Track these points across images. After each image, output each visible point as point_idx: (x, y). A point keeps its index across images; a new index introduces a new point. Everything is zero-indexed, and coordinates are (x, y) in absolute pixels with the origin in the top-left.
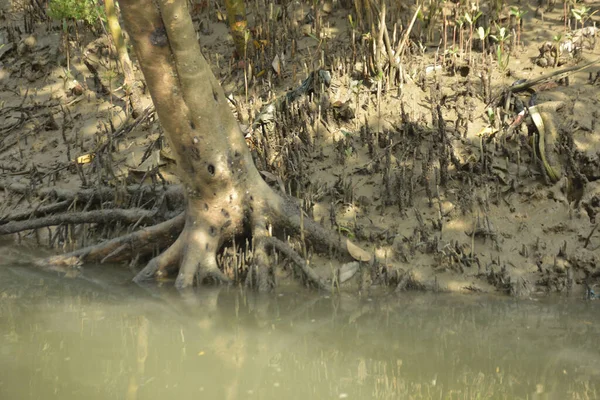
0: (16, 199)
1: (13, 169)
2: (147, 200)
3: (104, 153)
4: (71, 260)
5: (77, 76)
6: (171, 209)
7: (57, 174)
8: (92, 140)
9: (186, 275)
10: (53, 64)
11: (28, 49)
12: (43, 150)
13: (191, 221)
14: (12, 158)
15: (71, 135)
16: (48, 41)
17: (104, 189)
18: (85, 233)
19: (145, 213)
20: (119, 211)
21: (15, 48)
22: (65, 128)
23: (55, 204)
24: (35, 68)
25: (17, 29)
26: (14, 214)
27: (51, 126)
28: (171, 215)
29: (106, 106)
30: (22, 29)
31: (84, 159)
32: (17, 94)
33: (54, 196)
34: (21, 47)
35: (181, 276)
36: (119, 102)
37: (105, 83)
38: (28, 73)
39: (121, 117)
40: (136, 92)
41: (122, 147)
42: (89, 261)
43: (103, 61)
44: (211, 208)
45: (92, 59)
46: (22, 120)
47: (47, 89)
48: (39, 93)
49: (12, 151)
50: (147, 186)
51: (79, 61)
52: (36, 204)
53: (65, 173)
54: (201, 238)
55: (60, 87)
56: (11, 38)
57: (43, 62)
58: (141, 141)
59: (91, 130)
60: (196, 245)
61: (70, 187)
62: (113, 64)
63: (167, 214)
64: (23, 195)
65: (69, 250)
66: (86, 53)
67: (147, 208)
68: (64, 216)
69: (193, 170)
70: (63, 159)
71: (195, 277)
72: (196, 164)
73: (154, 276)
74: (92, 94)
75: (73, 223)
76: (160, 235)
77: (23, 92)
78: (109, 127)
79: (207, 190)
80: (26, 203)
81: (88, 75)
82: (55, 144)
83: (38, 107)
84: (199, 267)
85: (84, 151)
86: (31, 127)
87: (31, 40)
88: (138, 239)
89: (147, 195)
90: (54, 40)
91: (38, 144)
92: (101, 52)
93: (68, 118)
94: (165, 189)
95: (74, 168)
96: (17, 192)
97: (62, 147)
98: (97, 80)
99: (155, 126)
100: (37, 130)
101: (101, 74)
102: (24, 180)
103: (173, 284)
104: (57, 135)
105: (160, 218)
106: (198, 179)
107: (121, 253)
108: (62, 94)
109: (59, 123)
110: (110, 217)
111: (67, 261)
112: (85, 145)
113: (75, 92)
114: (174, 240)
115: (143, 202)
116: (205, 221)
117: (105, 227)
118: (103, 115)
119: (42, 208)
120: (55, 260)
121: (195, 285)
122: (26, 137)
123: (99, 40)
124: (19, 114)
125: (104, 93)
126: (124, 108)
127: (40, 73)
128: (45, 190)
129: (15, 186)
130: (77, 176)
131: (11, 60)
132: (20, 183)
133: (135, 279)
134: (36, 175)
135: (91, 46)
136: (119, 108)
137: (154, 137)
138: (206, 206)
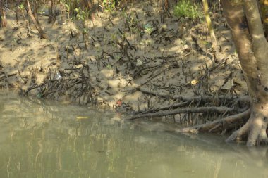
0: (162, 100)
1: (159, 86)
2: (228, 103)
3: (204, 80)
4: (193, 130)
5: (187, 43)
6: (241, 107)
7: (181, 89)
8: (197, 73)
9: (252, 140)
10: (175, 37)
11: (163, 30)
12: (173, 77)
13: (254, 113)
14: (158, 81)
15: (186, 70)
16: (173, 26)
17: (206, 97)
18: (197, 117)
19: (228, 109)
20: (215, 107)
21: (157, 30)
22: (183, 67)
23: (181, 103)
24: (167, 39)
25: (157, 21)
26: (162, 107)
27: (176, 66)
28: (242, 110)
29: (202, 57)
30: (160, 21)
31: (194, 82)
32: (159, 51)
33: (181, 99)
34: (160, 29)
35: (250, 140)
36: (209, 55)
37: (201, 46)
38: (164, 41)
39: (210, 63)
40: (217, 51)
41: (212, 77)
42: (202, 131)
43: (199, 36)
44: (264, 108)
45: (194, 35)
46: (163, 63)
47: (173, 49)
48: (169, 50)
49: (158, 77)
50: (228, 96)
51: (187, 36)
52: (172, 103)
53: (184, 88)
54: (259, 122)
55: (179, 48)
56: (154, 25)
57: (171, 36)
58: (221, 74)
59: (196, 68)
60: (257, 126)
61: (189, 95)
62: (205, 37)
63: (239, 110)
64: (166, 98)
65: (191, 125)
66: (191, 32)
67: (228, 106)
68: (188, 109)
69: (257, 90)
70: (183, 82)
71: (257, 141)
72: (258, 87)
73: (235, 140)
74: (195, 51)
75: (192, 113)
76: (237, 120)
77: (162, 50)
78: (205, 67)
79: (264, 99)
80: (167, 102)
81: (192, 43)
82: (178, 74)
83: (169, 57)
84: (259, 136)
85: (193, 78)
86: (167, 66)
87: (165, 26)
88: (226, 121)
89: (228, 100)
90: (176, 26)
91: (170, 74)
92: (197, 32)
93: (185, 62)
94: (237, 98)
95: (189, 86)
96: (162, 97)
97: (181, 76)
98: (197, 45)
99: (228, 68)
100: (170, 68)
101: (198, 43)
102: (165, 91)
103: (246, 144)
104: (179, 70)
105: (235, 112)
106: (259, 94)
107: (218, 128)
108: (181, 51)
109: (180, 65)
110: (210, 110)
111: (192, 131)
112: (194, 75)
113: (186, 50)
114: (245, 123)
115: (226, 104)
116: (261, 114)
117: (208, 115)
118: (201, 62)
119: (175, 105)
120: (186, 130)
121: (256, 145)
122: (164, 71)
123: (196, 26)
124: (162, 60)
125: (200, 51)
126: (211, 58)
127: (169, 41)
128: (176, 96)
129: (161, 94)
130: (191, 90)
131: (155, 35)
132: (163, 92)
133: (226, 141)
134: (171, 89)
135: (193, 29)
136: (208, 58)
137: (228, 72)
138: (262, 107)
